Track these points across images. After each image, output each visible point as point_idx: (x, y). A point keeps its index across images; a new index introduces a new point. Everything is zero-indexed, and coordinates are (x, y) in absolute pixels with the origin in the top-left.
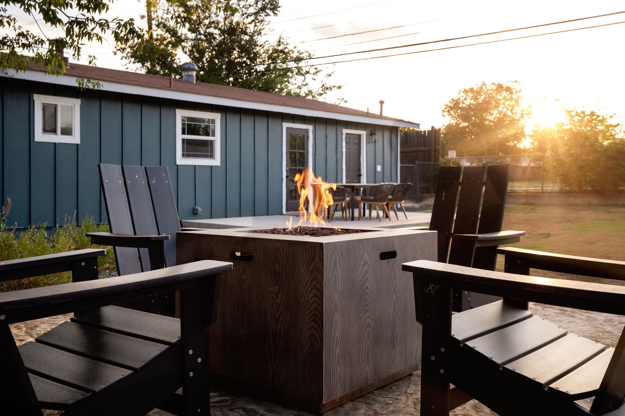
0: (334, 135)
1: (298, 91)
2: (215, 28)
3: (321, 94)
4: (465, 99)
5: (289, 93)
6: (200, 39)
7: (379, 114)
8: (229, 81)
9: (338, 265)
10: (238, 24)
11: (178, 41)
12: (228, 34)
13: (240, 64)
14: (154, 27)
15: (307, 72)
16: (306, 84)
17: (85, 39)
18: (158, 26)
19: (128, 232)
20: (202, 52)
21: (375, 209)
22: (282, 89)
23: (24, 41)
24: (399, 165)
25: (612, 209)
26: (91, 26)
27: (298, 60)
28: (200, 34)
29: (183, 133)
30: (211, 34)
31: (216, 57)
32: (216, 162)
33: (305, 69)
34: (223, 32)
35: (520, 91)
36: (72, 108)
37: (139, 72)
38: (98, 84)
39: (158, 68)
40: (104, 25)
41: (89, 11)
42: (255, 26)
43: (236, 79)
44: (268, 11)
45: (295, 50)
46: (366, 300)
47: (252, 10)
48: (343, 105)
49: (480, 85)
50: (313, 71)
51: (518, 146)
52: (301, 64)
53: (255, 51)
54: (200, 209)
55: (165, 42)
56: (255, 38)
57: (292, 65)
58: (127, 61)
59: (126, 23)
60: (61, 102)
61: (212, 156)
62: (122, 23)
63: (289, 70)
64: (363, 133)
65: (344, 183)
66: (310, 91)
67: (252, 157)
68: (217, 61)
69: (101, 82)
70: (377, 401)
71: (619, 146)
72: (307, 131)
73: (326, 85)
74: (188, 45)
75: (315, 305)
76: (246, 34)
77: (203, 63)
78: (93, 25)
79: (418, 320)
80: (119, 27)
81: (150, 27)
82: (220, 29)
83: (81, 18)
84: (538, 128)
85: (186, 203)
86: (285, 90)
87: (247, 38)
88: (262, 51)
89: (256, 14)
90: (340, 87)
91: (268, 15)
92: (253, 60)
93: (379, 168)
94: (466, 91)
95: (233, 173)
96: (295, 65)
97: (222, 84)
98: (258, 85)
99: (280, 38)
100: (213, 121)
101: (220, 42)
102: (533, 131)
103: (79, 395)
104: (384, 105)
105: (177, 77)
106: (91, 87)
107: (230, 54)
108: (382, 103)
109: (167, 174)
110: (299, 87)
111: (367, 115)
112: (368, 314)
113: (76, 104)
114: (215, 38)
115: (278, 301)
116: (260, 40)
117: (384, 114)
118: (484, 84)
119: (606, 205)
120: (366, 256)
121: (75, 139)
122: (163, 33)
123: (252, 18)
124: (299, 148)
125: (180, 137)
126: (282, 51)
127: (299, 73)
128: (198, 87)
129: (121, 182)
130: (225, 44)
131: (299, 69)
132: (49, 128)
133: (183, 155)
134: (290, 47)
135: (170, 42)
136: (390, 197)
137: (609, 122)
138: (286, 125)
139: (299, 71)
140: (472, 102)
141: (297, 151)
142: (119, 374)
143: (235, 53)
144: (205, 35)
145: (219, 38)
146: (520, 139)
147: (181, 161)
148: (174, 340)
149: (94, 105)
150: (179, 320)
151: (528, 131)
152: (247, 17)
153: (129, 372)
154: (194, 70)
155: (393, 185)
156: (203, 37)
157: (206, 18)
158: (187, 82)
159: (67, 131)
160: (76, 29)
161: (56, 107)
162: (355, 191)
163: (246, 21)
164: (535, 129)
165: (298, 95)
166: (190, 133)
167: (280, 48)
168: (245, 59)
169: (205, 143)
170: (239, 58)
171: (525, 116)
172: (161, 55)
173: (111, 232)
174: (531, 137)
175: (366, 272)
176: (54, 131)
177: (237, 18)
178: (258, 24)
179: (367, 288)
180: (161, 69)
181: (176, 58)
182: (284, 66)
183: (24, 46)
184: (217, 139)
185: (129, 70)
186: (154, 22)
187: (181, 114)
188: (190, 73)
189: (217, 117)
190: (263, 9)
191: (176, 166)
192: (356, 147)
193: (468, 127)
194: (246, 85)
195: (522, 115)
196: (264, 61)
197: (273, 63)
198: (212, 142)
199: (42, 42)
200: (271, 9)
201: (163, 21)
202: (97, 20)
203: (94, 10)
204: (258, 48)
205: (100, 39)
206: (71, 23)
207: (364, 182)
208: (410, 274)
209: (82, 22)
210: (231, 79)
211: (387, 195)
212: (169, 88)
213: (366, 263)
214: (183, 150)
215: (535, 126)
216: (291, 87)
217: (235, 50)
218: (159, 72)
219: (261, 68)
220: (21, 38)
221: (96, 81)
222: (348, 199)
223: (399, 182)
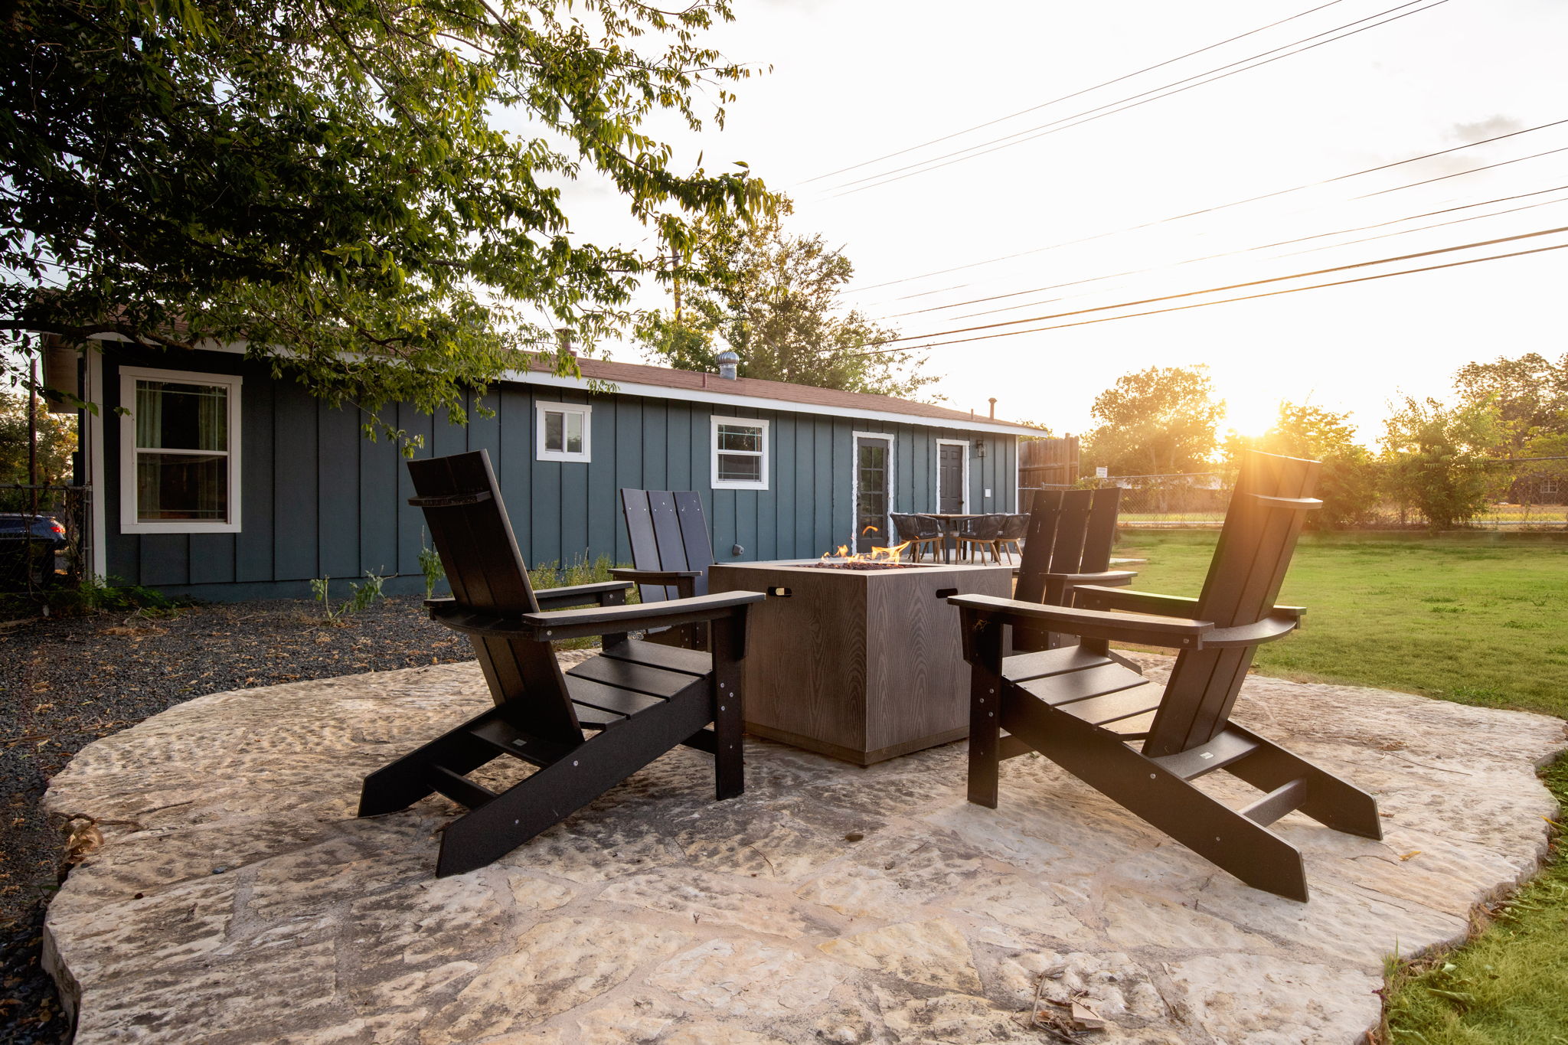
0: (924, 446)
1: (876, 386)
2: (764, 302)
3: (909, 390)
4: (1127, 391)
5: (864, 390)
6: (744, 318)
7: (988, 415)
8: (783, 375)
9: (884, 602)
10: (795, 296)
11: (714, 320)
12: (781, 310)
13: (797, 350)
14: (683, 304)
15: (891, 360)
16: (889, 377)
17: (602, 336)
18: (688, 302)
19: (654, 568)
20: (745, 336)
21: (980, 550)
22: (855, 384)
23: (527, 336)
24: (1017, 488)
25: (1326, 552)
26: (609, 319)
27: (878, 342)
28: (744, 311)
29: (720, 447)
30: (758, 311)
31: (765, 342)
32: (763, 485)
33: (888, 355)
34: (774, 307)
35: (1208, 380)
36: (581, 417)
37: (663, 366)
38: (613, 386)
39: (688, 359)
40: (624, 318)
41: (607, 303)
42: (818, 298)
43: (791, 371)
44: (836, 277)
45: (874, 329)
46: (918, 643)
47: (814, 277)
48: (941, 404)
49: (1148, 370)
50: (898, 357)
51: (1205, 459)
52: (883, 348)
53: (817, 331)
54: (742, 548)
55: (697, 324)
56: (817, 314)
57: (868, 349)
58: (646, 351)
59: (650, 314)
60: (568, 410)
61: (757, 478)
62: (646, 315)
63: (864, 356)
64: (966, 444)
65: (938, 513)
66: (895, 386)
67: (811, 477)
68: (766, 347)
69: (617, 384)
70: (932, 758)
71: (1340, 461)
72: (887, 441)
73: (917, 377)
74: (728, 327)
75: (856, 646)
76: (805, 308)
77: (748, 350)
78: (612, 319)
79: (965, 658)
80: (642, 320)
81: (678, 305)
82: (770, 304)
83: (598, 310)
84: (1233, 434)
85: (724, 540)
86: (860, 385)
87: (807, 314)
88: (827, 332)
89: (819, 281)
90: (937, 380)
91: (835, 282)
92: (815, 344)
93: (988, 493)
94: (1127, 380)
95: (785, 500)
96: (874, 349)
97: (773, 380)
98: (821, 378)
99: (853, 312)
100: (760, 430)
101: (771, 321)
102: (1226, 438)
103: (614, 718)
104: (995, 405)
105: (713, 370)
106: (605, 390)
107: (784, 336)
108: (993, 401)
109: (698, 501)
110: (880, 381)
111: (971, 418)
112: (921, 659)
113: (585, 411)
114: (763, 316)
115: (819, 641)
116: (825, 317)
117: (996, 417)
118: (1154, 370)
119: (1319, 546)
120: (918, 593)
121: (585, 456)
122: (694, 311)
123: (815, 287)
124: (875, 467)
125: (715, 452)
126: (856, 332)
127: (879, 361)
128: (739, 385)
129: (646, 510)
130: (777, 324)
131: (879, 355)
132: (554, 444)
133: (720, 477)
134: (867, 325)
135: (704, 324)
136: (1000, 532)
137: (1342, 424)
138: (856, 434)
139: (879, 358)
140: (1137, 395)
141: (872, 469)
142: (648, 702)
143: (791, 336)
144: (750, 313)
145: (769, 316)
146: (1208, 451)
147: (717, 484)
148: (705, 672)
149: (609, 411)
150: (710, 655)
151: (1220, 437)
152: (807, 286)
153: (661, 700)
154: (734, 362)
155: (1004, 516)
156: (747, 315)
157: (751, 289)
158: (726, 378)
159: (575, 447)
160: (592, 324)
161: (561, 416)
162: (951, 524)
163: (806, 292)
164: (1230, 435)
165: (877, 393)
166: (729, 446)
167: (852, 327)
168: (804, 343)
169: (749, 459)
170: (796, 341)
171: (1216, 417)
172: (692, 341)
173: (635, 567)
174: (1223, 446)
175: (919, 611)
176: (560, 447)
177: (793, 288)
178: (822, 295)
179: (920, 629)
180: (692, 359)
181: (712, 344)
182: (859, 351)
183: (527, 341)
184: (764, 454)
185: (650, 364)
186: (683, 297)
187: (717, 421)
188: (730, 366)
189: (764, 425)
190: (829, 274)
191: (710, 492)
192: (956, 463)
193: (1128, 432)
194: (807, 380)
195: (1211, 416)
196: (830, 345)
197: (843, 348)
198: (757, 458)
199: (547, 335)
200: (840, 274)
201: (695, 295)
202: (616, 312)
203: (614, 300)
204: (822, 328)
205: (619, 335)
206: (587, 317)
207: (966, 511)
208: (957, 608)
209: (599, 316)
210: (785, 371)
211: (997, 530)
212: (702, 387)
213: (918, 600)
214: (720, 470)
215: (1230, 431)
216: (867, 380)
217: (790, 330)
218: (689, 363)
219: (826, 355)
220: (523, 332)
221: (612, 383)
222: (941, 535)
223: (1017, 513)
